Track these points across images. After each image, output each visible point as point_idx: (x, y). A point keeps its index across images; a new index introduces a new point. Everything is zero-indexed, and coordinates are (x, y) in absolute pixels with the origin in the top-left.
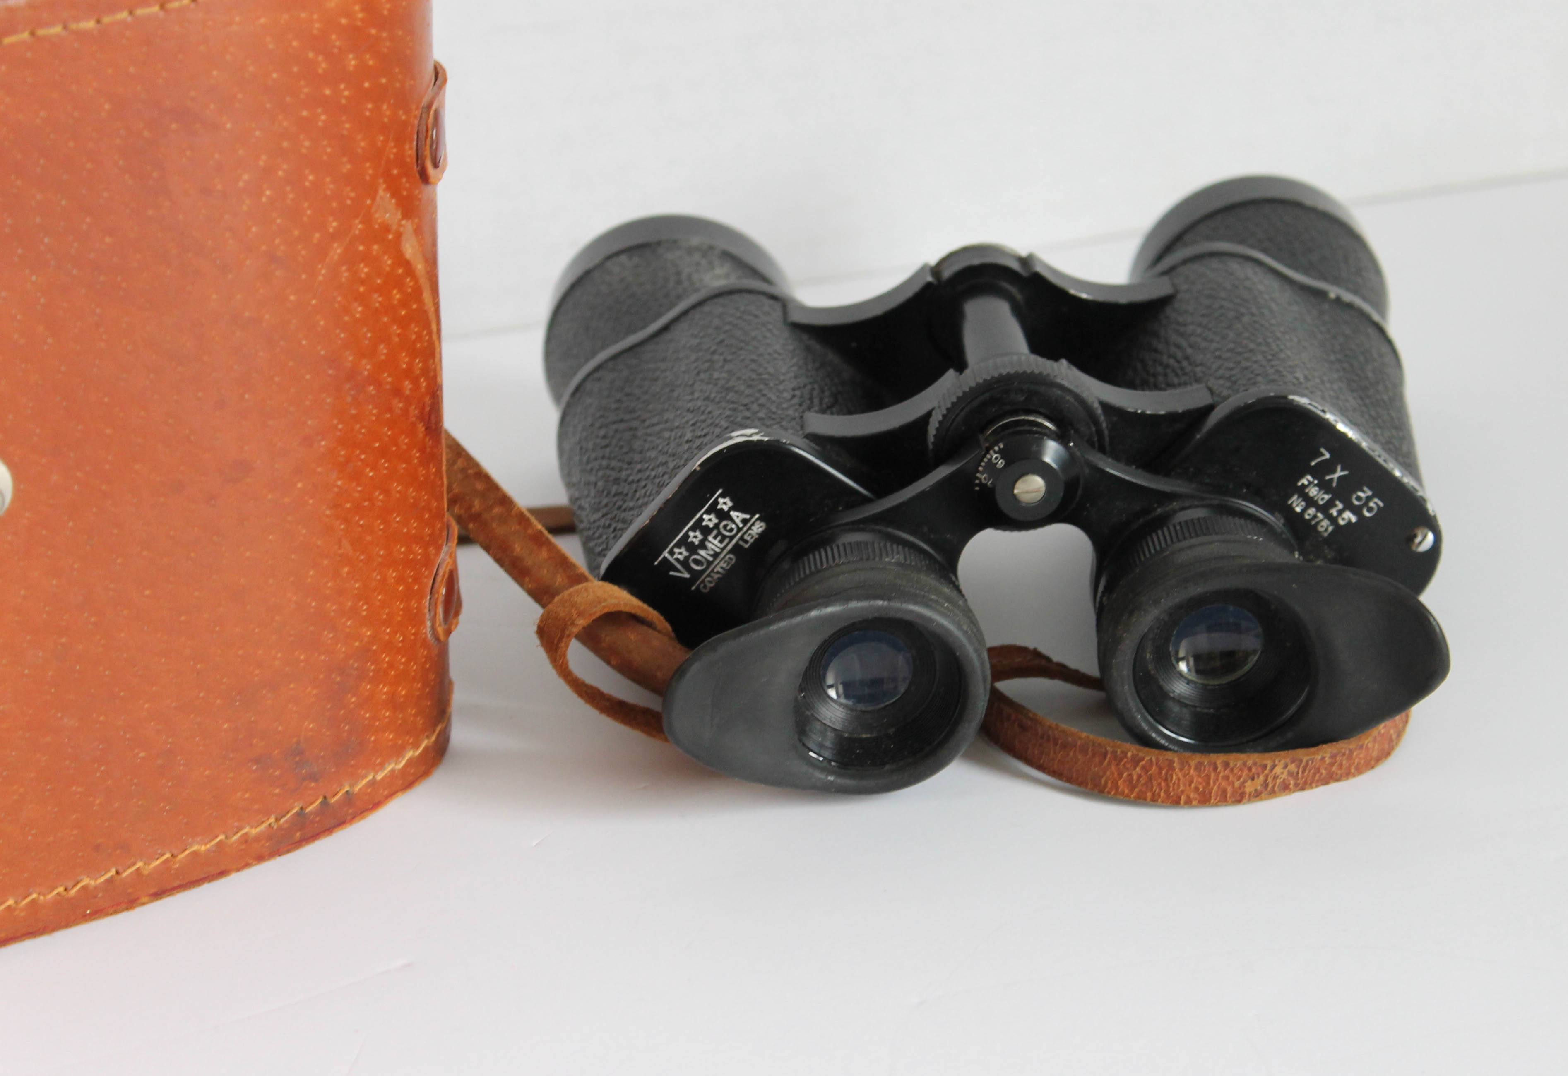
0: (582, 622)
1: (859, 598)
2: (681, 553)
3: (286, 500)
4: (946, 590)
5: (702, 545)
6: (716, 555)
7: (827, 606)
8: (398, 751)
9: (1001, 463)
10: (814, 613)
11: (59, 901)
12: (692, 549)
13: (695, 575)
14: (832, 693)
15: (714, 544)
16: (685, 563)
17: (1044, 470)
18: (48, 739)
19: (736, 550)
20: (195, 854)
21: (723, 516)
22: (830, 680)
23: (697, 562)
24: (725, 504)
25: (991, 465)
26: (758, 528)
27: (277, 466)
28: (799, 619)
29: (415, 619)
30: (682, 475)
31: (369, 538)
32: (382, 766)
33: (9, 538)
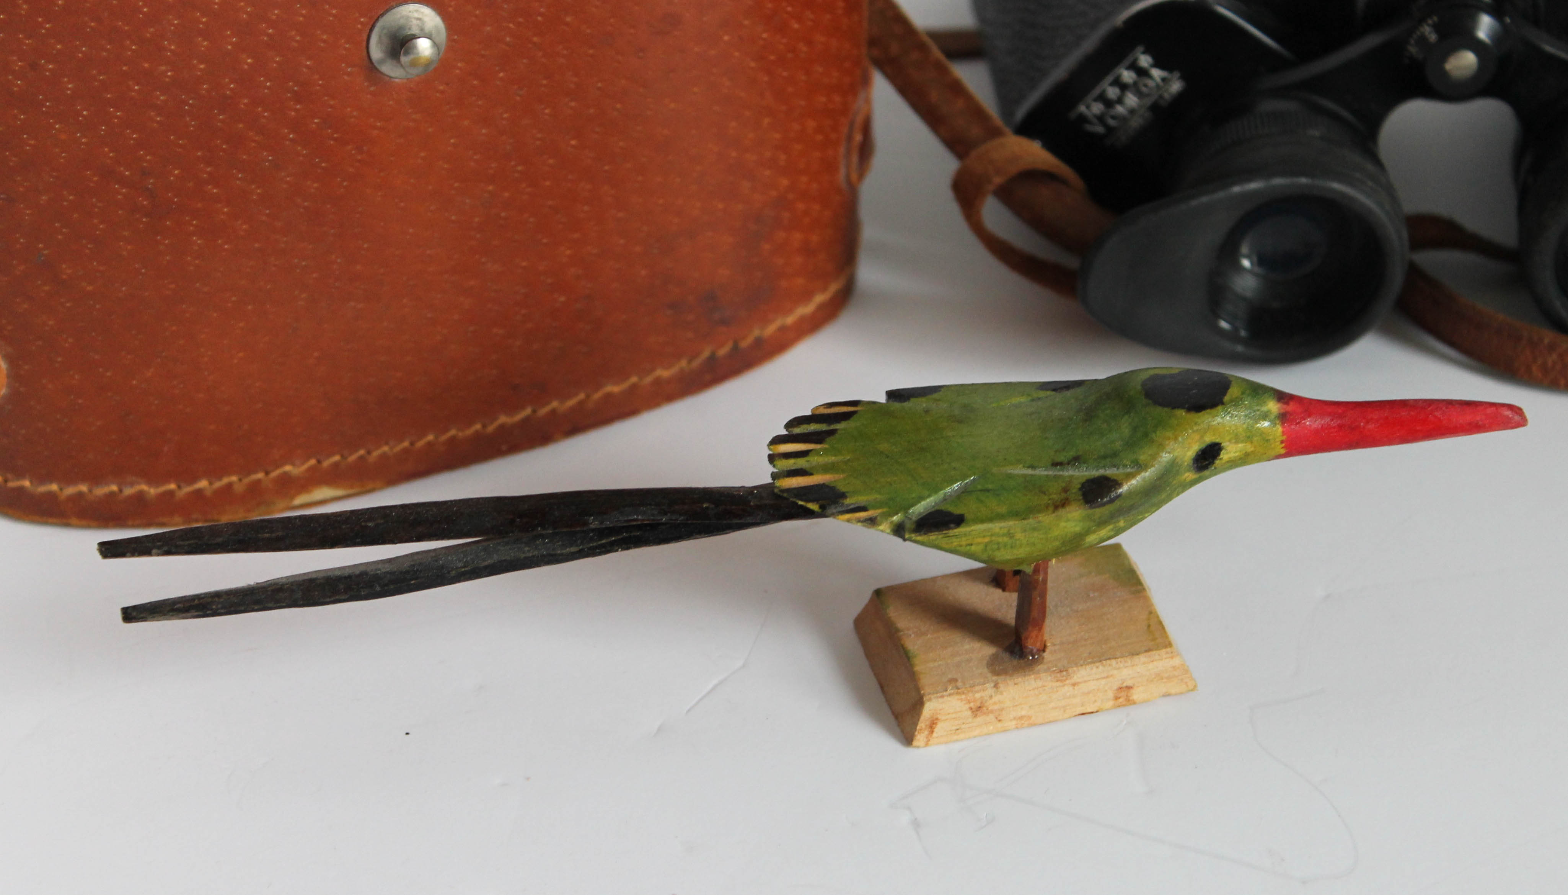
0: (998, 180)
1: (1283, 174)
2: (1097, 108)
3: (713, 52)
4: (1370, 167)
5: (1120, 101)
6: (1132, 111)
7: (1249, 180)
8: (806, 296)
9: (1433, 37)
10: (1236, 189)
11: (477, 436)
12: (1109, 104)
13: (1110, 130)
14: (1246, 263)
15: (1131, 100)
16: (1101, 119)
17: (1476, 46)
18: (472, 283)
19: (1155, 108)
20: (609, 395)
21: (1142, 73)
22: (1245, 249)
23: (1113, 117)
24: (1145, 61)
25: (1423, 40)
26: (1176, 86)
27: (705, 19)
28: (1221, 195)
29: (830, 167)
30: (1103, 30)
31: (790, 89)
32: (790, 311)
33: (441, 88)
